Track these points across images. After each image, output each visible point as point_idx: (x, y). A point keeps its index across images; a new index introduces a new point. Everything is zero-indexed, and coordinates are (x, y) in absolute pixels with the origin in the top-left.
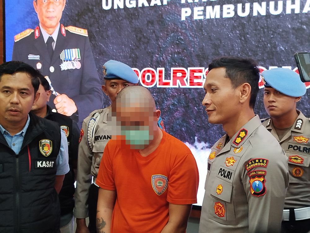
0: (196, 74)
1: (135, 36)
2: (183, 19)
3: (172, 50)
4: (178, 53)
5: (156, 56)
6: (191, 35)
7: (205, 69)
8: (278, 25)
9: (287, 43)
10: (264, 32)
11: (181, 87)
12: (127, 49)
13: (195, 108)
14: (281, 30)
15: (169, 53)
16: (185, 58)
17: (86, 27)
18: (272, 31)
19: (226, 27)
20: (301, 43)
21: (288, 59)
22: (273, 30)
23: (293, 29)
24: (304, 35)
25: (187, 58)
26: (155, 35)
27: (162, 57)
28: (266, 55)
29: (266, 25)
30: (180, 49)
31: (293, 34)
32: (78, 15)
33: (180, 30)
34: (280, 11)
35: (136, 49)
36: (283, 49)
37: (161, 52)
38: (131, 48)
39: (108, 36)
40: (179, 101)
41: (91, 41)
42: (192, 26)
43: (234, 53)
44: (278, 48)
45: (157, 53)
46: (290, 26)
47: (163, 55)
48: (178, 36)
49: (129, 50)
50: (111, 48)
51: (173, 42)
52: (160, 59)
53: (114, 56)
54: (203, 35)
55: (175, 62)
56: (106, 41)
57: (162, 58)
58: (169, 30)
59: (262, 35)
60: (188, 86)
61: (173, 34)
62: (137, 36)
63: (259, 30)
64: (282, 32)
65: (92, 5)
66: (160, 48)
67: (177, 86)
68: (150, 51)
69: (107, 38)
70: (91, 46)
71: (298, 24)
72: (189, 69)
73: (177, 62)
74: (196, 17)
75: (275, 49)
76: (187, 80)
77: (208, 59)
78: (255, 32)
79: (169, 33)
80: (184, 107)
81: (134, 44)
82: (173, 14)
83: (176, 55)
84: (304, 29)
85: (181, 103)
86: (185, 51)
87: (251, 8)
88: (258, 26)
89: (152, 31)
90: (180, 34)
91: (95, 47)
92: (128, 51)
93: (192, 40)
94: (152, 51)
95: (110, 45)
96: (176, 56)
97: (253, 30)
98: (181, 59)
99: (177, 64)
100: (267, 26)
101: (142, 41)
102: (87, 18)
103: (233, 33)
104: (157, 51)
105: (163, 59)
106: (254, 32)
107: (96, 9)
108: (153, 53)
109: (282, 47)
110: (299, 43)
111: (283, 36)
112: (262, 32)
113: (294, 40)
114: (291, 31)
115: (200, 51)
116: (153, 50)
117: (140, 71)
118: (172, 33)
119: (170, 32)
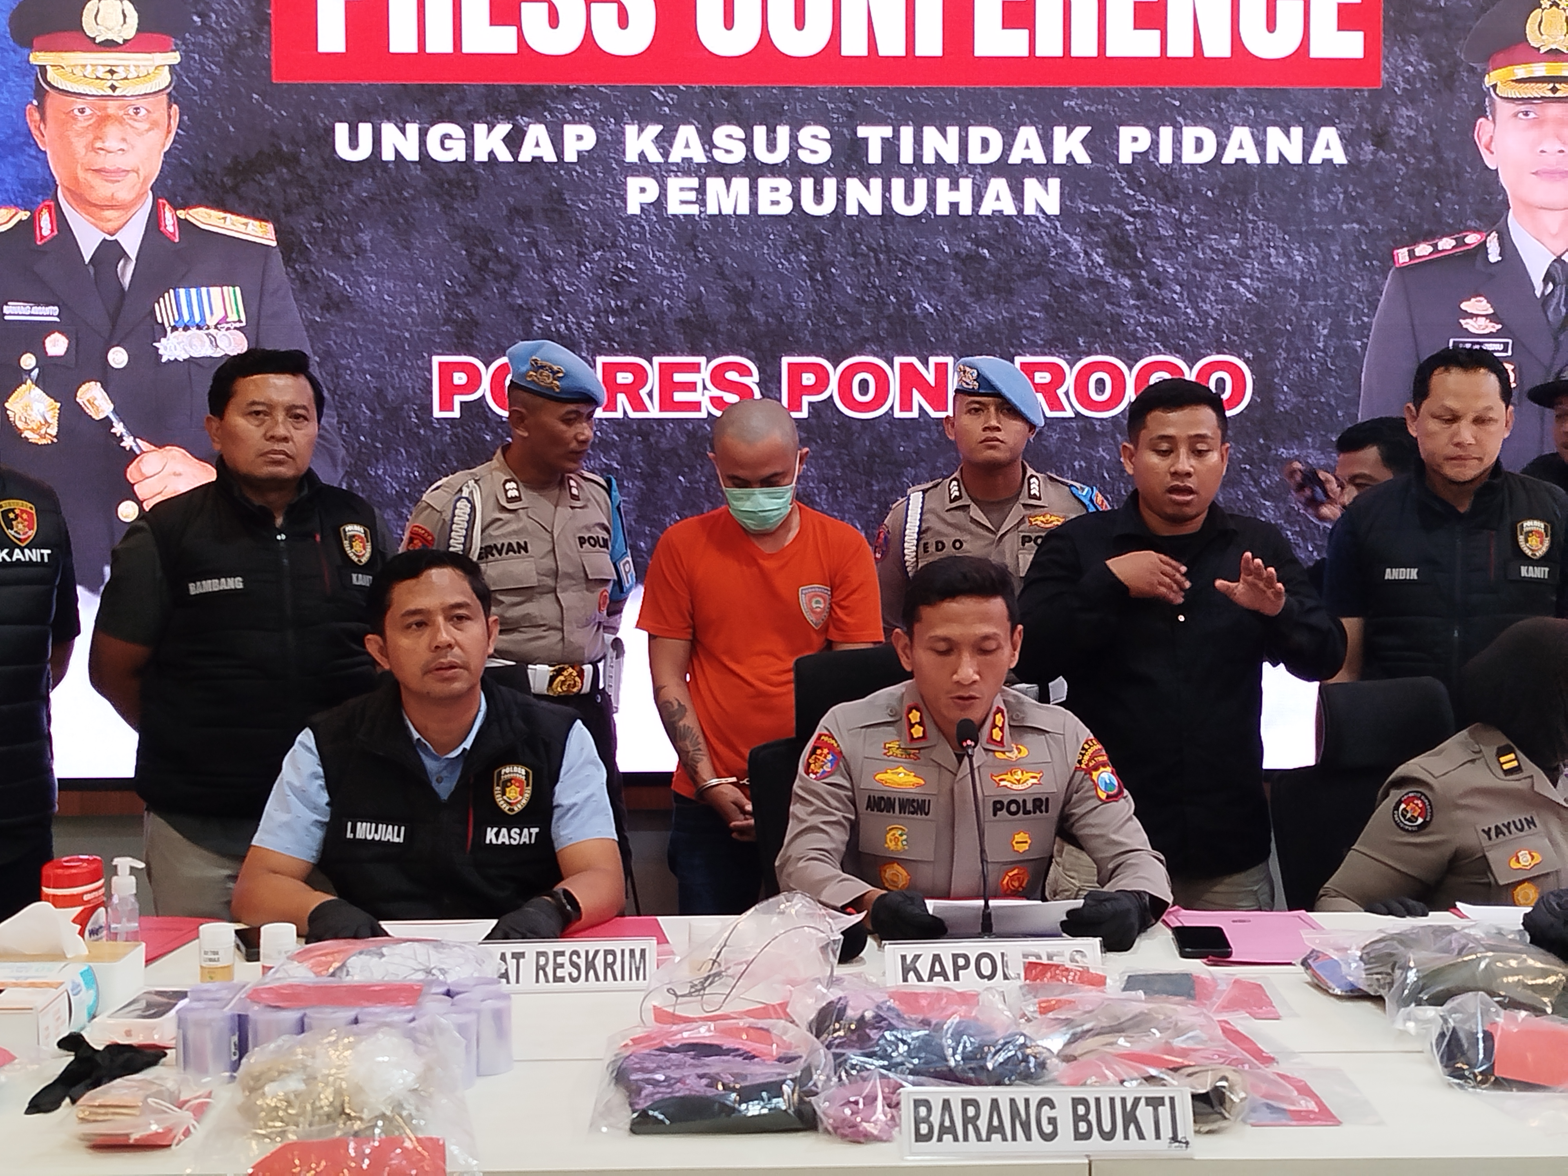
0: (678, 377)
1: (464, 253)
2: (633, 208)
3: (598, 300)
4: (620, 312)
5: (541, 320)
6: (659, 259)
7: (708, 361)
8: (916, 243)
9: (941, 293)
10: (878, 262)
11: (632, 415)
12: (434, 294)
13: (681, 478)
14: (924, 258)
15: (588, 312)
16: (643, 328)
17: (267, 213)
18: (901, 260)
19: (770, 242)
20: (978, 295)
21: (944, 337)
22: (904, 257)
23: (957, 255)
24: (985, 275)
25: (650, 327)
26: (538, 252)
27: (566, 323)
28: (885, 325)
29: (882, 242)
30: (626, 301)
31: (955, 271)
32: (231, 171)
33: (623, 244)
34: (919, 206)
35: (468, 294)
36: (931, 310)
37: (561, 306)
38: (451, 290)
39: (360, 250)
40: (626, 460)
41: (288, 261)
42: (663, 233)
43: (795, 317)
44: (917, 306)
45: (546, 308)
46: (947, 249)
47: (567, 317)
48: (617, 260)
49: (443, 297)
50: (373, 288)
51: (602, 278)
52: (558, 330)
53: (383, 314)
54: (699, 260)
55: (610, 340)
56: (353, 263)
57: (563, 326)
58: (587, 240)
59: (873, 270)
60: (654, 412)
61: (599, 253)
62: (470, 254)
63: (862, 254)
64: (927, 262)
65: (293, 142)
66: (558, 294)
67: (619, 414)
68: (520, 301)
69: (354, 256)
70: (292, 281)
71: (969, 244)
72: (656, 360)
73: (617, 339)
74: (674, 208)
75: (909, 310)
76: (650, 395)
77: (715, 332)
78: (852, 259)
79: (587, 248)
80: (643, 477)
81: (463, 279)
82: (597, 192)
83: (613, 316)
84: (985, 258)
85: (632, 466)
86: (642, 306)
87: (841, 193)
88: (860, 244)
89: (525, 240)
90: (624, 254)
91: (307, 282)
92: (440, 299)
93: (665, 273)
94: (526, 303)
95: (369, 279)
96: (611, 320)
97: (848, 254)
98: (630, 330)
99: (616, 345)
100: (886, 246)
101: (493, 271)
102: (272, 184)
103: (789, 261)
104: (545, 303)
105: (568, 328)
106: (849, 262)
107: (308, 153)
108: (530, 310)
109: (926, 305)
110: (971, 294)
111: (929, 273)
112: (873, 261)
113: (959, 285)
114: (950, 262)
115: (692, 309)
116: (530, 300)
117: (487, 366)
118: (596, 250)
119: (591, 247)
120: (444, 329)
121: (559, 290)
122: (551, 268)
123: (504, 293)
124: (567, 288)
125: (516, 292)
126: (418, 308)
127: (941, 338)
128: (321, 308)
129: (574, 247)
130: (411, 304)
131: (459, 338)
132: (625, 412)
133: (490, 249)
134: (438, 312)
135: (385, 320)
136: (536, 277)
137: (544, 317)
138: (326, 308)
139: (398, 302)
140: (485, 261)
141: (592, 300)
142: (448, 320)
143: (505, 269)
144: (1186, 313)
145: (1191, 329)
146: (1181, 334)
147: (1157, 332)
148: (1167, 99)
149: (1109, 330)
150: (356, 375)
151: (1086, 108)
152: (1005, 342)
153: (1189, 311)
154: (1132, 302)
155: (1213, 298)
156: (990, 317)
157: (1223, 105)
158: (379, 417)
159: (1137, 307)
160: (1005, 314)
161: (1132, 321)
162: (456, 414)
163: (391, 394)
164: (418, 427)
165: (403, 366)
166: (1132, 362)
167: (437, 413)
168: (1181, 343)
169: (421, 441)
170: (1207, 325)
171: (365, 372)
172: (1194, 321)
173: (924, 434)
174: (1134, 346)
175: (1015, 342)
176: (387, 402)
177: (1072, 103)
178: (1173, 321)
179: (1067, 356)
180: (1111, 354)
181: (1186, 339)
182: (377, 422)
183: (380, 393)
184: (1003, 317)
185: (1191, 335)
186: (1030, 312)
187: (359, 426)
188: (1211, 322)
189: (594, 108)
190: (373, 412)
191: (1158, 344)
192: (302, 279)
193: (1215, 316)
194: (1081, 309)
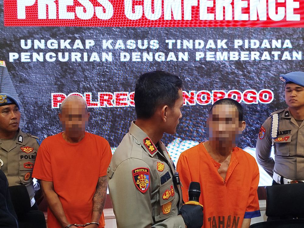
0: (121, 97)
1: (60, 68)
3: (98, 79)
4: (104, 82)
6: (115, 69)
7: (129, 93)
8: (185, 64)
9: (192, 76)
10: (175, 69)
11: (108, 106)
13: (122, 121)
14: (187, 68)
15: (96, 82)
16: (111, 85)
19: (146, 64)
20: (202, 76)
22: (182, 67)
23: (196, 67)
24: (203, 71)
25: (113, 85)
26: (81, 67)
29: (176, 64)
30: (106, 79)
31: (196, 70)
33: (105, 65)
35: (61, 78)
36: (190, 80)
37: (88, 80)
38: (56, 77)
39: (30, 67)
40: (107, 117)
42: (116, 62)
44: (186, 79)
45: (84, 81)
46: (193, 65)
47: (89, 83)
48: (103, 69)
51: (100, 73)
52: (87, 87)
54: (126, 69)
55: (102, 88)
56: (28, 71)
57: (89, 85)
58: (95, 64)
59: (174, 71)
60: (114, 105)
61: (98, 67)
62: (62, 68)
63: (171, 67)
65: (10, 41)
67: (104, 106)
68: (76, 79)
69: (28, 69)
71: (199, 64)
72: (115, 93)
73: (104, 88)
75: (183, 80)
76: (113, 101)
77: (131, 86)
78: (168, 68)
79: (95, 66)
80: (112, 121)
81: (60, 74)
84: (203, 67)
86: (111, 80)
88: (170, 64)
90: (105, 68)
91: (15, 76)
92: (53, 79)
93: (117, 72)
94: (78, 80)
95: (33, 74)
96: (102, 83)
98: (108, 86)
99: (103, 90)
103: (151, 69)
109: (188, 79)
110: (200, 76)
111: (189, 71)
113: (197, 74)
114: (194, 68)
115: (125, 81)
117: (67, 95)
120: (55, 86)
121: (87, 76)
122: (85, 71)
123: (72, 78)
124: (89, 76)
125: (75, 77)
126: (47, 81)
127: (192, 86)
128: (19, 82)
129: (91, 66)
130: (45, 80)
131: (59, 88)
132: (106, 106)
133: (68, 67)
134: (53, 82)
135: (38, 84)
136: (81, 73)
137: (83, 83)
138: (20, 82)
139: (41, 80)
140: (66, 70)
141: (96, 79)
142: (56, 84)
143: (72, 72)
144: (256, 80)
145: (258, 83)
146: (255, 85)
147: (249, 84)
148: (250, 30)
149: (236, 84)
150: (29, 98)
151: (229, 32)
152: (209, 87)
153: (257, 79)
154: (242, 77)
155: (263, 76)
156: (205, 81)
157: (265, 31)
158: (36, 109)
159: (244, 78)
160: (209, 81)
161: (242, 82)
162: (58, 107)
163: (39, 103)
164: (47, 111)
165: (43, 96)
166: (243, 91)
167: (53, 107)
168: (255, 87)
169: (48, 114)
170: (261, 82)
171: (32, 98)
172: (258, 82)
173: (188, 109)
174: (243, 88)
175: (212, 87)
176: (38, 105)
177: (226, 31)
178: (253, 81)
179: (226, 90)
180: (237, 90)
181: (257, 86)
182: (35, 110)
183: (36, 103)
184: (209, 82)
185: (258, 85)
186: (216, 80)
187: (30, 111)
188: (263, 82)
189: (96, 32)
190: (34, 107)
191: (249, 87)
192: (13, 74)
193: (264, 80)
194: (229, 79)
